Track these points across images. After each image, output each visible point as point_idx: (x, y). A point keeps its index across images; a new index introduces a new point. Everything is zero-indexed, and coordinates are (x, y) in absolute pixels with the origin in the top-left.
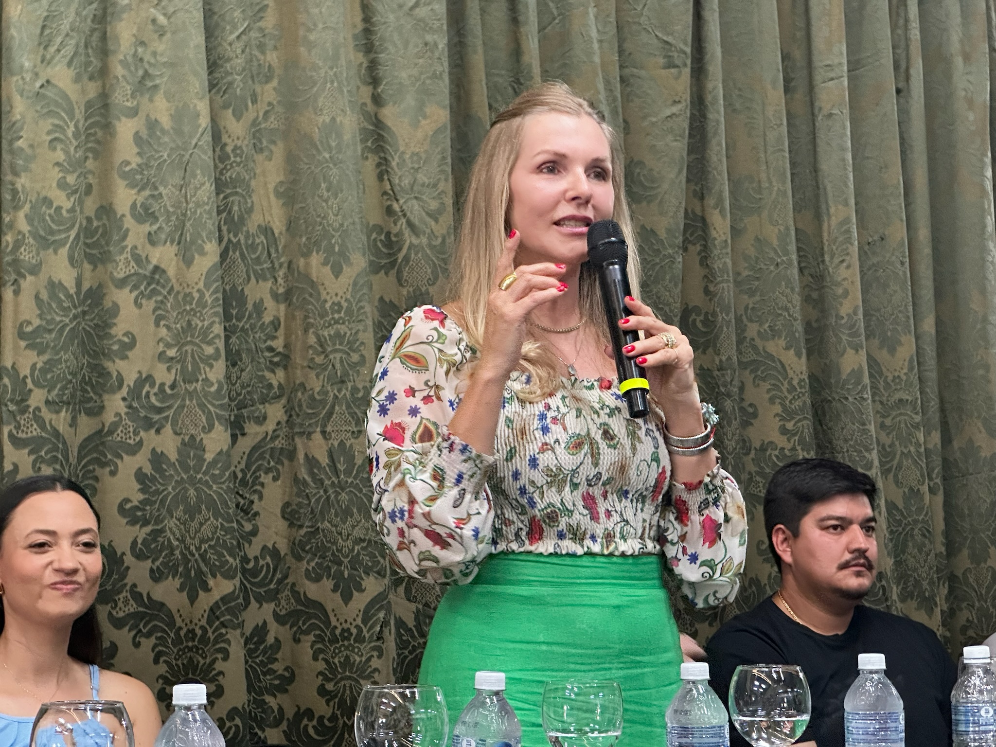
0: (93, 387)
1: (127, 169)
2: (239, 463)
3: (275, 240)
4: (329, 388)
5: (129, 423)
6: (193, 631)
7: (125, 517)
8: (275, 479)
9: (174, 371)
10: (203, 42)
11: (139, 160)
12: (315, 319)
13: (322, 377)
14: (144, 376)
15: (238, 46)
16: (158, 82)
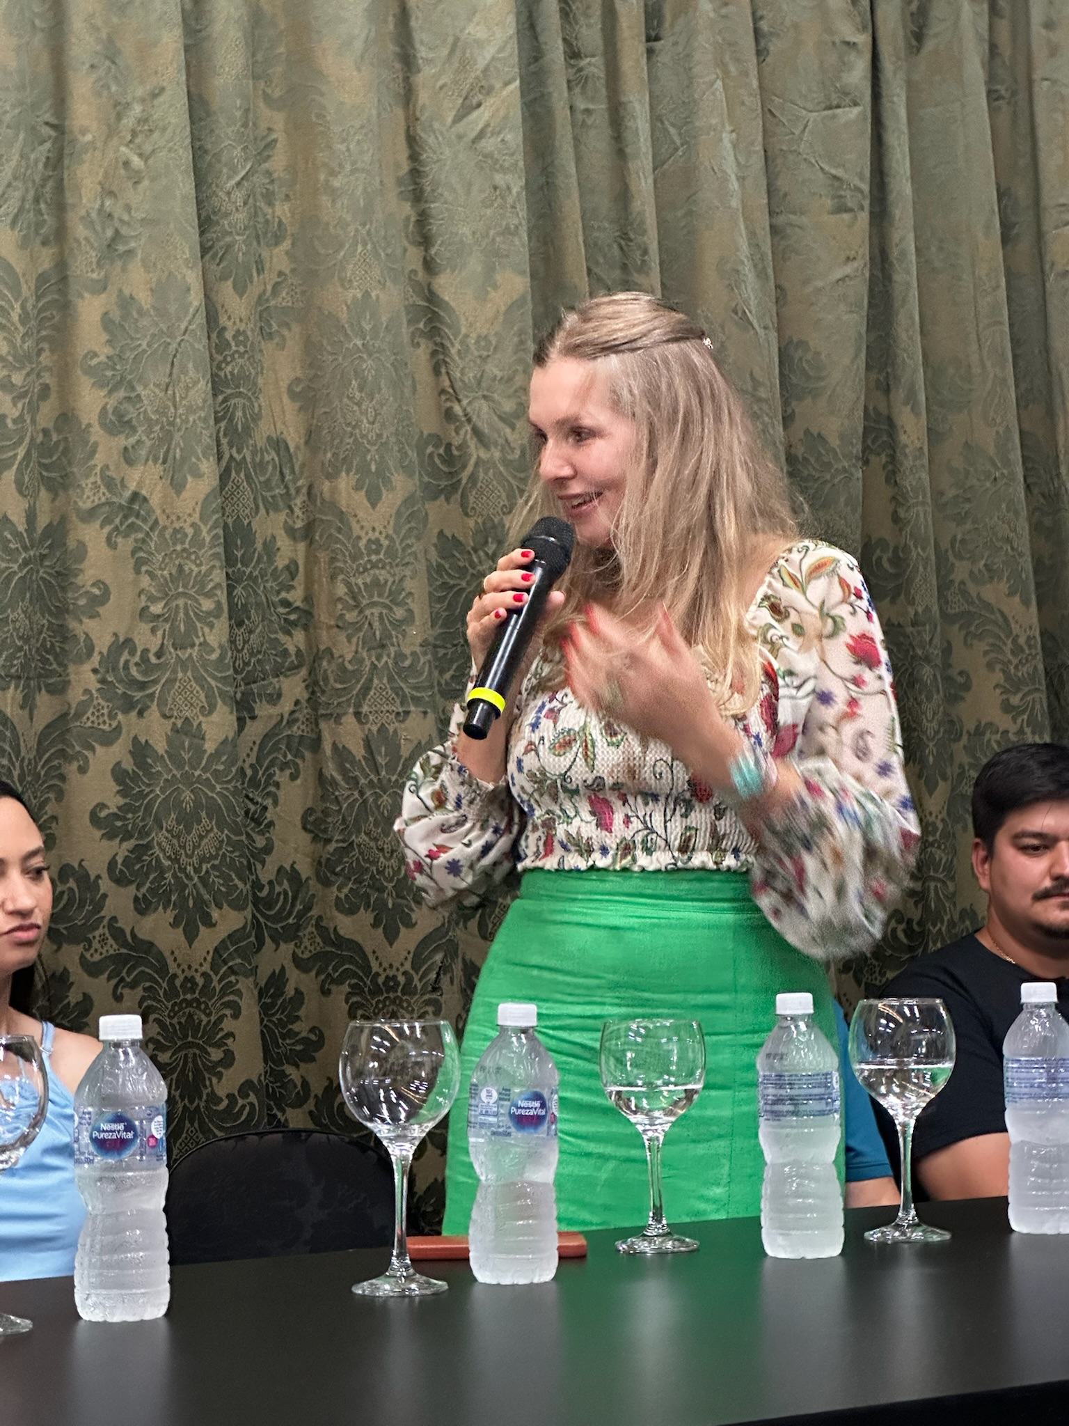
0: (56, 656)
1: (94, 362)
2: (248, 755)
3: (290, 456)
4: (365, 654)
5: (103, 703)
6: (191, 980)
7: (99, 828)
8: (293, 777)
9: (160, 633)
10: (193, 192)
11: (108, 350)
12: (345, 562)
13: (354, 640)
14: (121, 639)
15: (239, 196)
16: (133, 244)
